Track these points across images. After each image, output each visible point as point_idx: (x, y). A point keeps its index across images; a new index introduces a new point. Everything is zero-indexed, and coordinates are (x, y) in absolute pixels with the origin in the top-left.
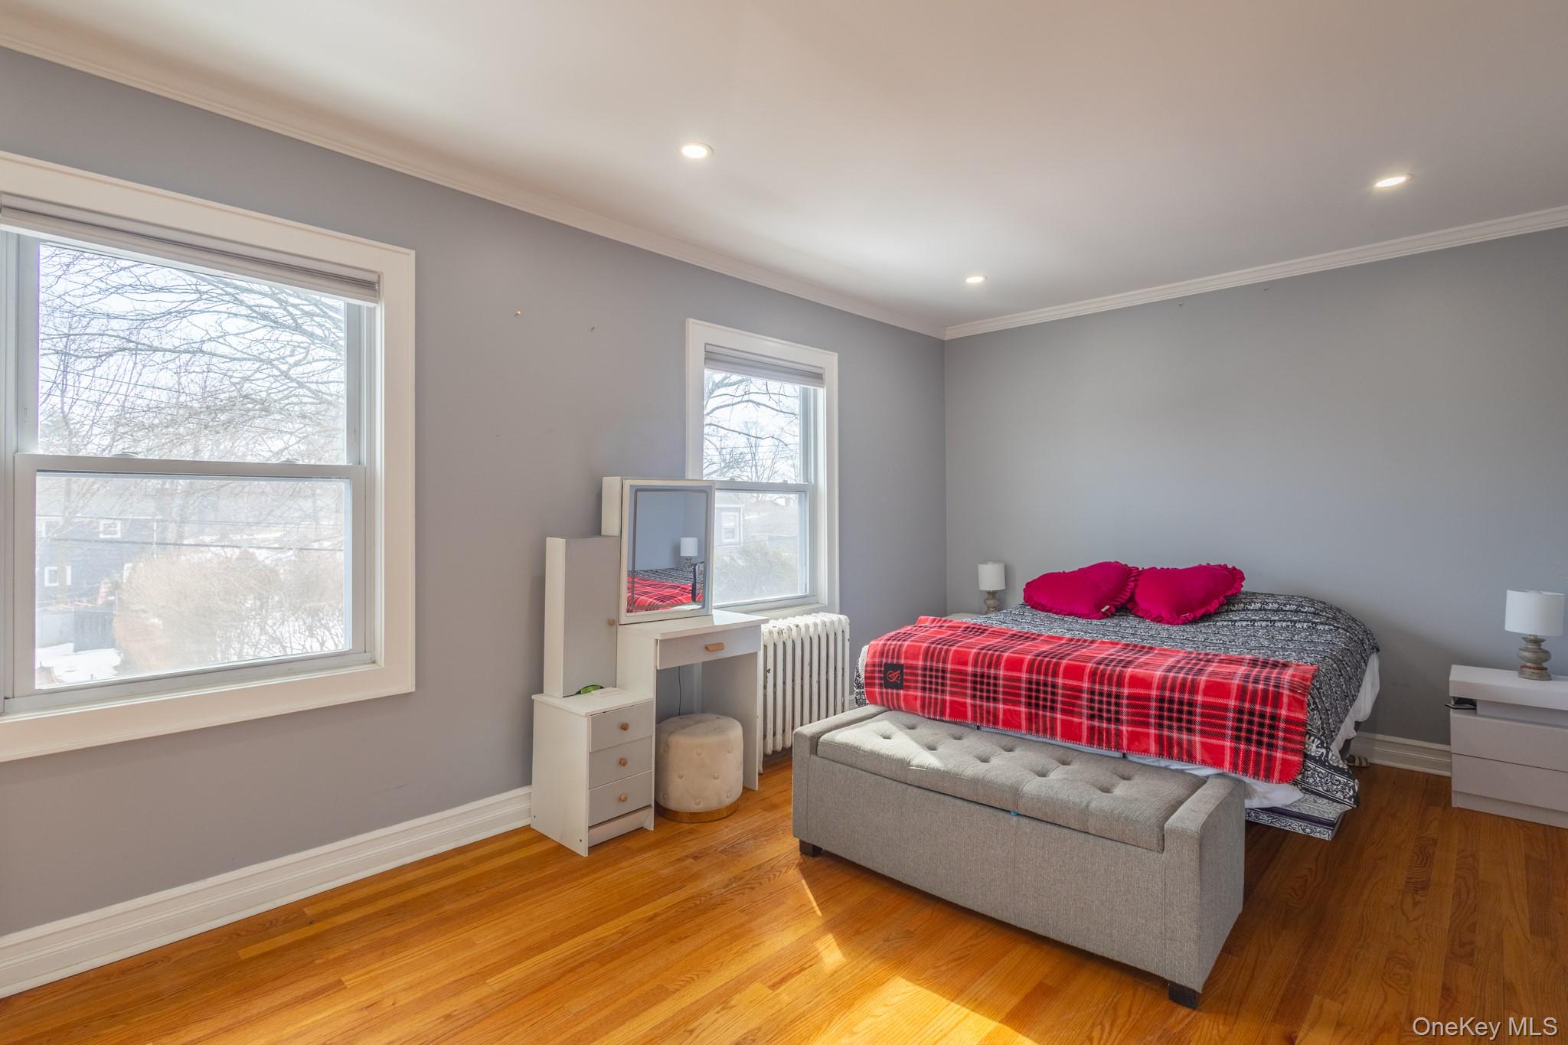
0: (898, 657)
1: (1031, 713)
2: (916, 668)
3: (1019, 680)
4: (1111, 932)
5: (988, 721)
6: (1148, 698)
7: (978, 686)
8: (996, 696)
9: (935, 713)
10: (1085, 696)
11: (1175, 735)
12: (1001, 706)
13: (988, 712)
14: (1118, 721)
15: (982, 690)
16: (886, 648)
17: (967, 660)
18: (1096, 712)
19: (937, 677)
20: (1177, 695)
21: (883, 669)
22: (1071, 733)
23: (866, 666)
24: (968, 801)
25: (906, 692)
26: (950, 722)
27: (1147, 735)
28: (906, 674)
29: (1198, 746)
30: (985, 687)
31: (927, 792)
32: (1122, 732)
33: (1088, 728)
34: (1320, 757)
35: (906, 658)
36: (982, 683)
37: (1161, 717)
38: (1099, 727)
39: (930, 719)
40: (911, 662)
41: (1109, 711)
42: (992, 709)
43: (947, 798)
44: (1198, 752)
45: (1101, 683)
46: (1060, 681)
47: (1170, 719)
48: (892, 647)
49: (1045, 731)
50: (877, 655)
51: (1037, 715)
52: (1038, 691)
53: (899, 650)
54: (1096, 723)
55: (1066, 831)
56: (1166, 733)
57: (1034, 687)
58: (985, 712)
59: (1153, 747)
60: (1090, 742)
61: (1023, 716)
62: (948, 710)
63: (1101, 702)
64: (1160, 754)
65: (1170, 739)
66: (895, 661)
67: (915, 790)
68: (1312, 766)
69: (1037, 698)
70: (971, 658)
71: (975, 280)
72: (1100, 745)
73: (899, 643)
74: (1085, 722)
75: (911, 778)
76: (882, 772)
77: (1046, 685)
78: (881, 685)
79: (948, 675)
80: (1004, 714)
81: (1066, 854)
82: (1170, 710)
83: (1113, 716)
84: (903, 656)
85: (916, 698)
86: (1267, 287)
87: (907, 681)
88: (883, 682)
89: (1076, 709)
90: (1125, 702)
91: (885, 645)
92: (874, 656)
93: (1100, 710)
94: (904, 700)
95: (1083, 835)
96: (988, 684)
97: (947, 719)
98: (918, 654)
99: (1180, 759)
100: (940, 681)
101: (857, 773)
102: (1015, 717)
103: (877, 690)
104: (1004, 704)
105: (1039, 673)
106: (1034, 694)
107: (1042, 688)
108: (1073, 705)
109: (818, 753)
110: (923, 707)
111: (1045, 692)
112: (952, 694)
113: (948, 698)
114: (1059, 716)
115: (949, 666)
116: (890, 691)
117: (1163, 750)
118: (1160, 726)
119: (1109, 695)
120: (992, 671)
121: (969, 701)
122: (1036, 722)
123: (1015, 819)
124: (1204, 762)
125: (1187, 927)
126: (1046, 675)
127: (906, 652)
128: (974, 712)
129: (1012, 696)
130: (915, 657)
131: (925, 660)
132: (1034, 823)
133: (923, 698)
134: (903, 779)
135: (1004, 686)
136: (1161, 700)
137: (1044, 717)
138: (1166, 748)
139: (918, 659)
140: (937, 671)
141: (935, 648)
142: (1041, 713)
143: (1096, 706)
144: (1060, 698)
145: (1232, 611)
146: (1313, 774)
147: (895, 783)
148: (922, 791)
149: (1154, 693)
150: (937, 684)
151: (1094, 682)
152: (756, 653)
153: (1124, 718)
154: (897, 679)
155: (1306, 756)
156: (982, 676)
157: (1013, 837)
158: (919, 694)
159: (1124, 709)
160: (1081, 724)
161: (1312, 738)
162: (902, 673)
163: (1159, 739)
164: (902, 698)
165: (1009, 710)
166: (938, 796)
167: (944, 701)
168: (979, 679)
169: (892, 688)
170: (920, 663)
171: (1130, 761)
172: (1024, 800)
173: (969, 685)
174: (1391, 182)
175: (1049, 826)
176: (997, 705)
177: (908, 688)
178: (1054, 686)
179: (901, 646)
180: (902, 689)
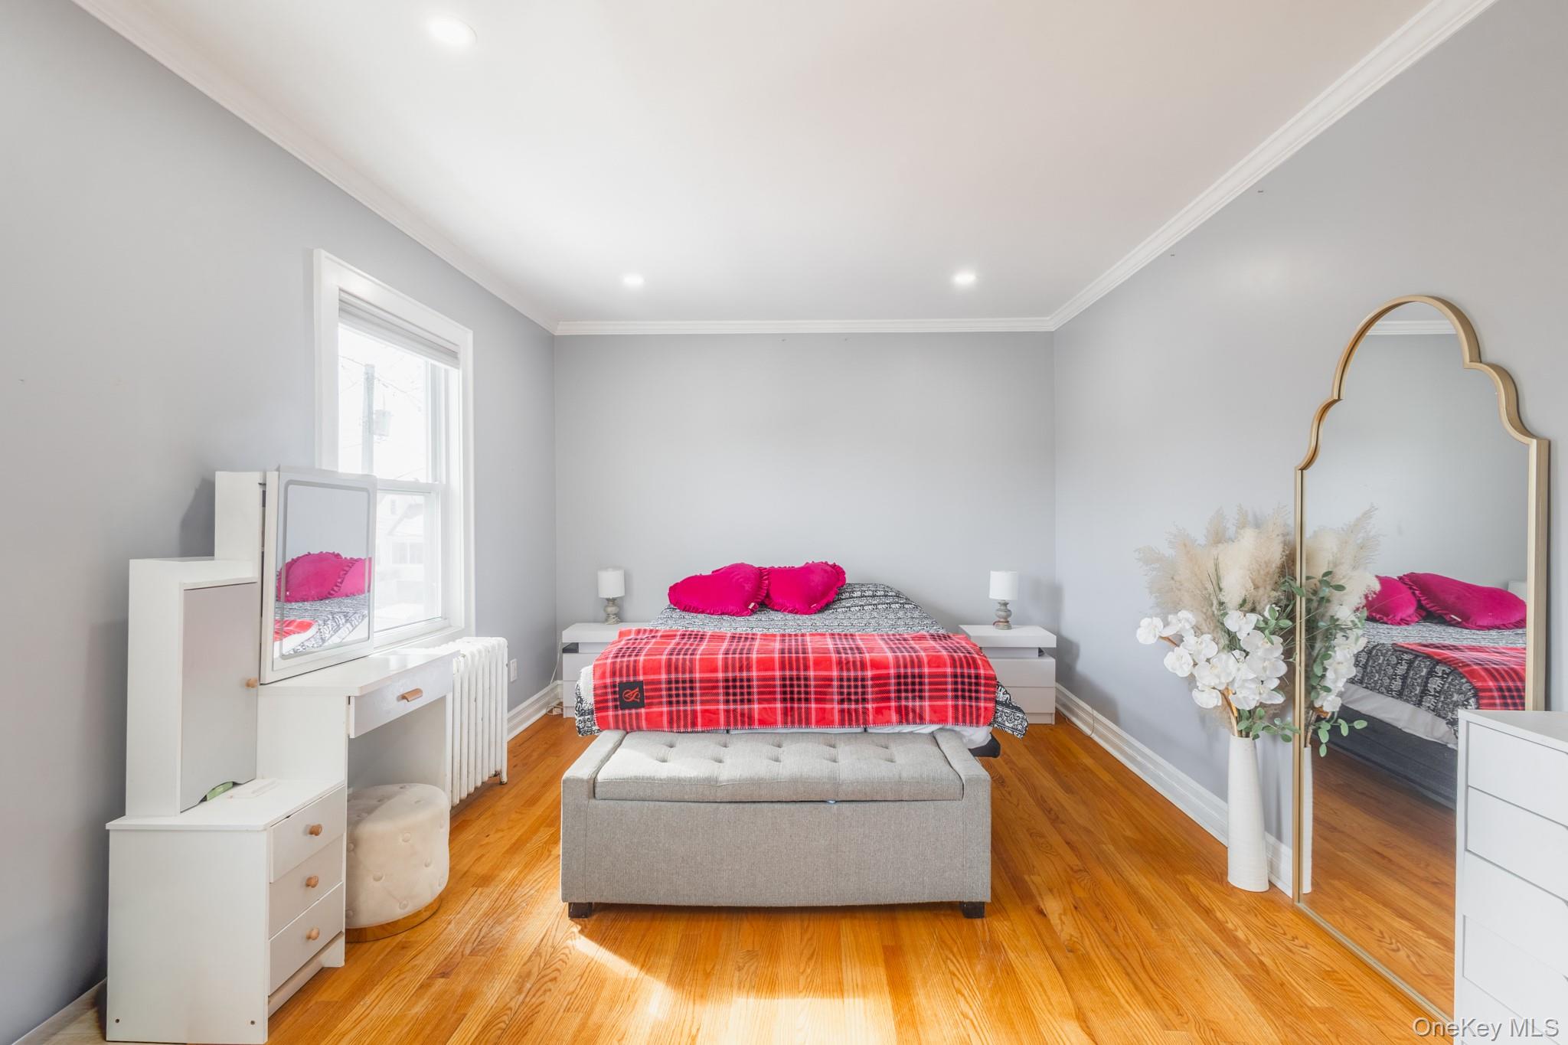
0: (636, 673)
1: (786, 708)
2: (659, 682)
3: (773, 678)
4: (923, 880)
5: (743, 723)
6: (888, 676)
7: (731, 691)
8: (751, 697)
9: (685, 726)
10: (835, 683)
11: (910, 704)
12: (756, 706)
13: (743, 715)
14: (864, 700)
15: (735, 694)
16: (618, 666)
17: (717, 667)
18: (845, 696)
19: (684, 689)
20: (909, 671)
21: (617, 689)
22: (824, 720)
23: (595, 688)
24: (785, 802)
25: (648, 710)
26: (703, 732)
27: (889, 708)
28: (647, 690)
29: (927, 709)
30: (738, 691)
31: (741, 805)
32: (868, 709)
33: (839, 711)
34: (1006, 701)
35: (644, 674)
36: (735, 687)
37: (899, 691)
38: (848, 709)
39: (680, 732)
40: (652, 677)
41: (856, 693)
42: (746, 711)
43: (763, 805)
44: (927, 715)
45: (848, 670)
46: (812, 673)
47: (906, 691)
48: (625, 664)
49: (800, 723)
50: (608, 674)
51: (792, 708)
52: (792, 686)
53: (635, 667)
54: (846, 706)
55: (883, 803)
56: (903, 703)
57: (788, 682)
58: (739, 715)
59: (894, 717)
60: (842, 723)
61: (779, 712)
62: (699, 720)
63: (849, 687)
64: (900, 722)
65: (906, 707)
66: (632, 679)
67: (728, 806)
68: (1000, 709)
69: (792, 693)
70: (720, 664)
71: (633, 281)
72: (850, 724)
73: (632, 659)
74: (836, 706)
75: (721, 795)
76: (686, 797)
77: (798, 679)
78: (616, 708)
79: (698, 685)
80: (759, 714)
81: (884, 824)
82: (906, 684)
83: (860, 697)
84: (641, 672)
85: (661, 714)
86: (847, 338)
87: (648, 697)
88: (618, 703)
89: (828, 697)
90: (870, 683)
91: (614, 663)
92: (603, 676)
93: (849, 694)
94: (646, 719)
95: (898, 804)
96: (742, 687)
97: (700, 729)
98: (660, 668)
99: (915, 723)
100: (688, 692)
101: (655, 806)
102: (770, 714)
103: (611, 713)
104: (759, 703)
105: (791, 669)
106: (788, 689)
107: (795, 682)
108: (825, 693)
109: (596, 796)
110: (670, 723)
111: (799, 686)
112: (703, 702)
113: (699, 708)
114: (813, 706)
115: (698, 675)
116: (627, 712)
117: (902, 718)
118: (899, 699)
119: (856, 679)
120: (745, 674)
121: (722, 707)
122: (791, 716)
123: (836, 806)
124: (932, 722)
125: (982, 854)
126: (798, 669)
127: (644, 668)
128: (727, 718)
129: (767, 695)
130: (658, 671)
131: (669, 672)
132: (854, 805)
133: (670, 713)
134: (711, 799)
135: (759, 687)
136: (898, 676)
137: (800, 709)
138: (904, 715)
139: (660, 673)
140: (684, 682)
141: (677, 660)
142: (796, 705)
143: (845, 690)
144: (812, 689)
145: (843, 599)
146: (1001, 715)
147: (702, 805)
148: (736, 805)
149: (892, 671)
150: (685, 695)
151: (841, 669)
152: (445, 696)
153: (870, 696)
154: (636, 697)
155: (997, 702)
156: (734, 680)
157: (836, 823)
158: (665, 709)
159: (870, 690)
160: (833, 709)
161: (1000, 688)
162: (641, 691)
163: (899, 710)
164: (643, 718)
165: (765, 709)
166: (754, 806)
167: (694, 712)
168: (730, 684)
169: (630, 709)
170: (664, 676)
171: (871, 733)
172: (844, 787)
173: (721, 691)
174: (965, 279)
175: (867, 804)
176: (752, 706)
177: (650, 705)
178: (806, 679)
179: (635, 661)
180: (644, 707)
